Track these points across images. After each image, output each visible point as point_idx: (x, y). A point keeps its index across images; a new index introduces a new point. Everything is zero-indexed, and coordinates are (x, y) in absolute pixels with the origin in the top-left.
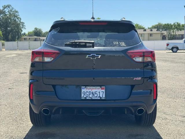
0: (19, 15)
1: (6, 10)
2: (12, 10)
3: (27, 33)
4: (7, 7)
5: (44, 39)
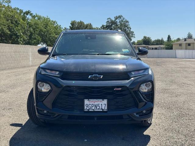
0: (129, 25)
1: (118, 21)
2: (123, 20)
3: (136, 42)
4: (118, 17)
5: (152, 47)
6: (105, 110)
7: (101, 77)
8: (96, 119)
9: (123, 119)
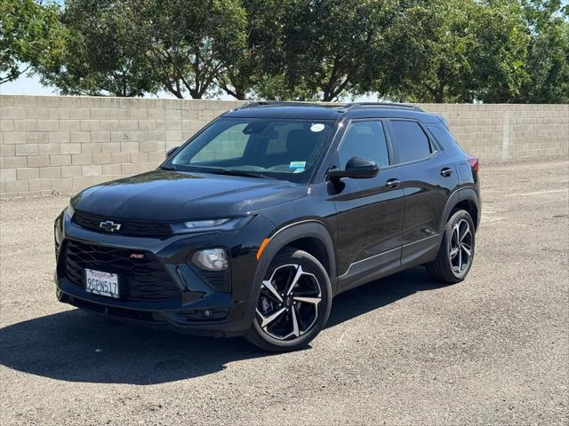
6: (115, 296)
7: (118, 228)
8: (107, 310)
9: (152, 320)
